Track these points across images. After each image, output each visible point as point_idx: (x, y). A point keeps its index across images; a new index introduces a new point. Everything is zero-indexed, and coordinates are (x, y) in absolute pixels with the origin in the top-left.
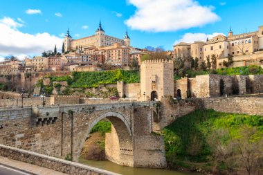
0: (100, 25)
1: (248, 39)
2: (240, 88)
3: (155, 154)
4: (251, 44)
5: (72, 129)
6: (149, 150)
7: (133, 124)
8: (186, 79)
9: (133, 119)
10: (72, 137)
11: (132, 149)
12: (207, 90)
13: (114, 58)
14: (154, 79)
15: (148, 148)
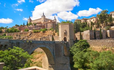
7: (54, 52)
8: (79, 33)
9: (54, 49)
12: (89, 37)
13: (49, 26)
15: (62, 63)
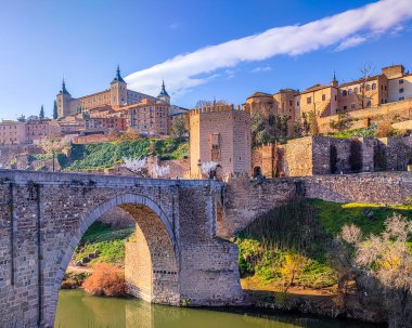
0: (118, 71)
1: (370, 83)
2: (365, 161)
3: (222, 278)
4: (377, 90)
5: (39, 225)
6: (209, 271)
7: (177, 223)
8: (270, 147)
9: (177, 211)
10: (39, 243)
11: (176, 269)
12: (309, 164)
13: (142, 122)
14: (216, 143)
15: (209, 266)
